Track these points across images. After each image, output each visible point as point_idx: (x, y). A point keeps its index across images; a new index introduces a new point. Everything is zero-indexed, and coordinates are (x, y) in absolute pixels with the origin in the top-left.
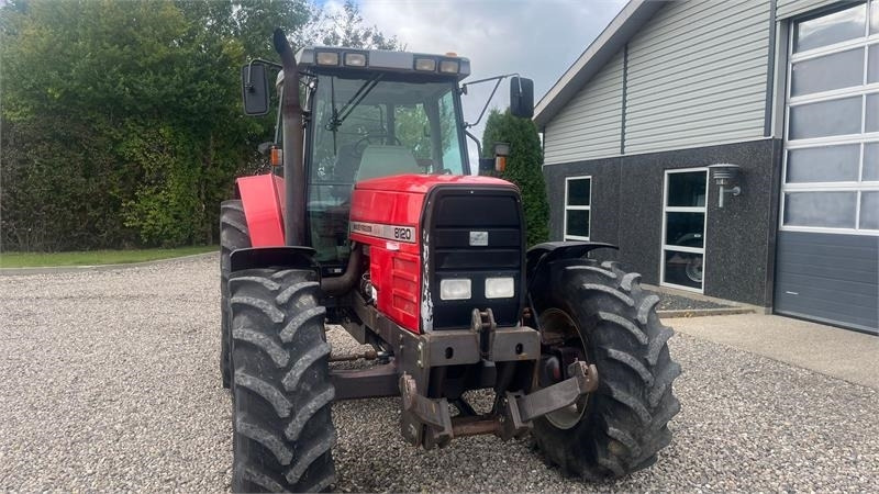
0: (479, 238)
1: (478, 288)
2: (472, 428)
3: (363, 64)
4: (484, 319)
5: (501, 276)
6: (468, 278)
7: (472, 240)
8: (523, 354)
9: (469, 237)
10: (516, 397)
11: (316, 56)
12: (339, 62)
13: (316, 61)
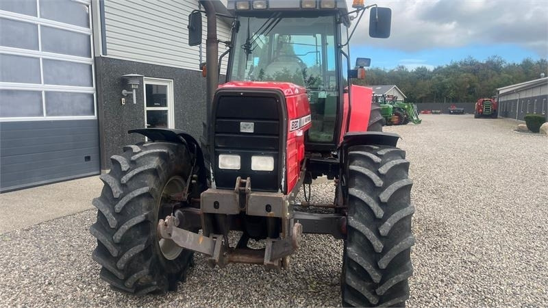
0: (247, 127)
1: (246, 162)
2: (246, 258)
3: (265, 7)
4: (243, 185)
5: (262, 155)
6: (239, 155)
7: (241, 128)
8: (271, 213)
9: (239, 126)
10: (273, 242)
11: (236, 4)
12: (250, 7)
13: (236, 7)
